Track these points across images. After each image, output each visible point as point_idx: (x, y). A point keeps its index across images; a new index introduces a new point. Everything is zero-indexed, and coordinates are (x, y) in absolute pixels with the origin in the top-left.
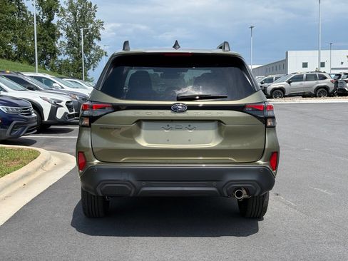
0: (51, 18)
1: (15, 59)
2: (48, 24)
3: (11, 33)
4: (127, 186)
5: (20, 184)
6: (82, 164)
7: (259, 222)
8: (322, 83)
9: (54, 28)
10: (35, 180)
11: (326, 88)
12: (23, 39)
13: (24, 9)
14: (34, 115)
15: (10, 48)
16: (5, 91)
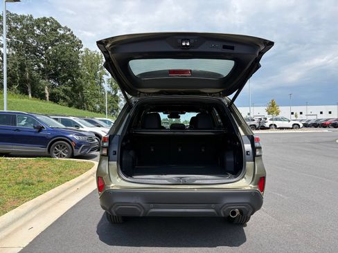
0: (116, 93)
1: (98, 112)
2: (115, 95)
3: (97, 100)
4: (138, 208)
5: (75, 189)
6: (101, 186)
7: (244, 228)
8: (252, 123)
9: (118, 97)
10: (86, 184)
11: (255, 125)
12: (102, 102)
13: (103, 88)
14: (96, 141)
15: (96, 107)
16: (82, 127)
